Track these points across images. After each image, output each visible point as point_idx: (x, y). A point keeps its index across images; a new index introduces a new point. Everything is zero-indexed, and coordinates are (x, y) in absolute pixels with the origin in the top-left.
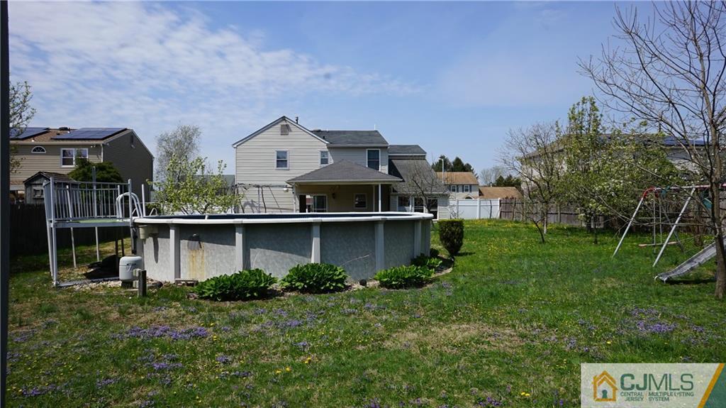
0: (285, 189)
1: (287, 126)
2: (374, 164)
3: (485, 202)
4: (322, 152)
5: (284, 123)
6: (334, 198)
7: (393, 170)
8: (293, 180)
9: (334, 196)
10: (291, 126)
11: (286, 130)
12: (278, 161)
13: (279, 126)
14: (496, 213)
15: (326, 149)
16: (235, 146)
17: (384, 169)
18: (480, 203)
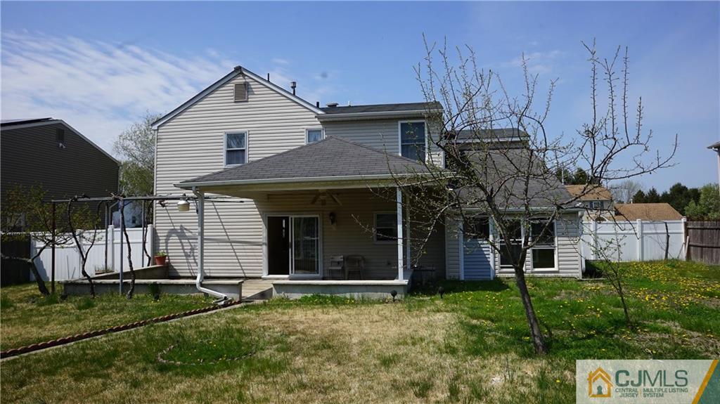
0: (182, 202)
1: (246, 85)
2: (412, 148)
3: (652, 226)
4: (310, 132)
5: (240, 80)
6: (333, 222)
7: (457, 160)
8: (194, 181)
9: (333, 217)
10: (253, 85)
11: (243, 93)
12: (228, 151)
13: (231, 86)
14: (679, 249)
15: (317, 125)
16: (155, 127)
17: (437, 159)
18: (642, 230)
